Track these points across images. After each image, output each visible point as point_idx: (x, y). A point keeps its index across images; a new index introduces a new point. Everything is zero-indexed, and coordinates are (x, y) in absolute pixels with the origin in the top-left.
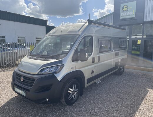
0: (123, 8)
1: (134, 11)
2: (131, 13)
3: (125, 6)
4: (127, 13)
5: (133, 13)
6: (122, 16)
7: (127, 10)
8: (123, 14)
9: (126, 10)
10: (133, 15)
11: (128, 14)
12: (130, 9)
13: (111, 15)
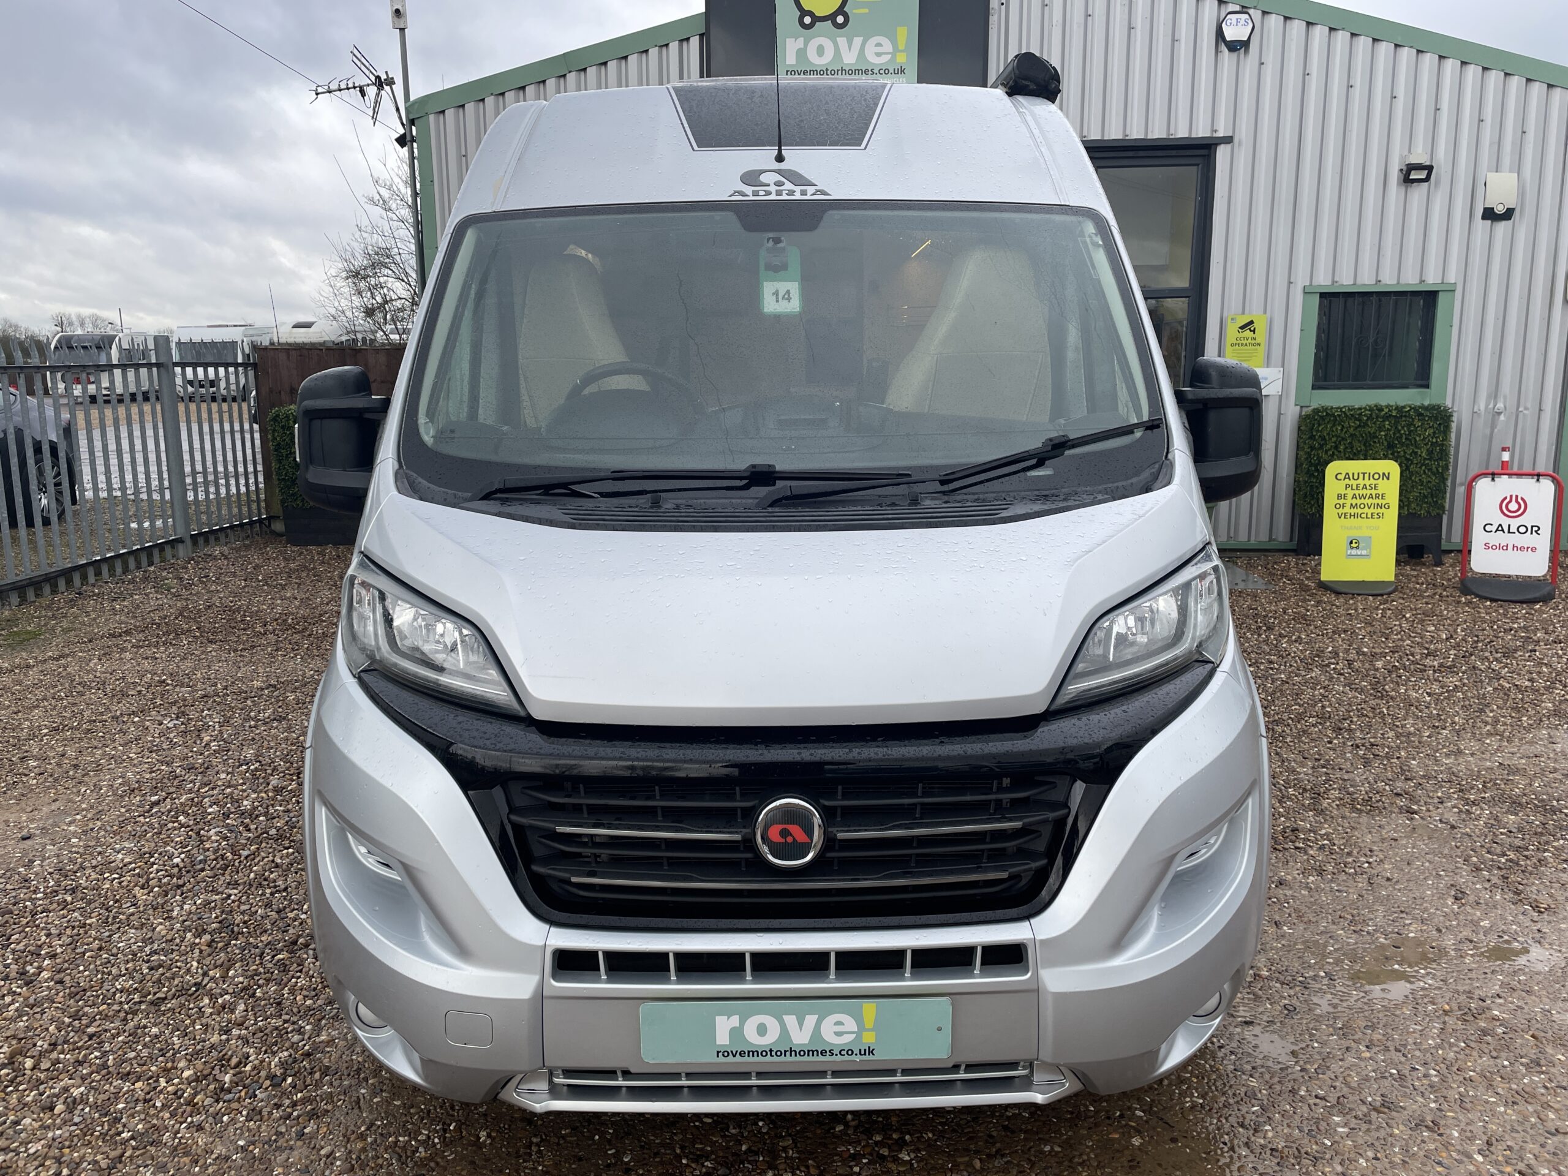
1: (908, 33)
2: (878, 50)
4: (842, 41)
5: (895, 50)
6: (793, 72)
7: (840, 10)
8: (801, 53)
9: (832, 17)
10: (903, 71)
11: (849, 59)
12: (866, 11)
13: (674, 46)
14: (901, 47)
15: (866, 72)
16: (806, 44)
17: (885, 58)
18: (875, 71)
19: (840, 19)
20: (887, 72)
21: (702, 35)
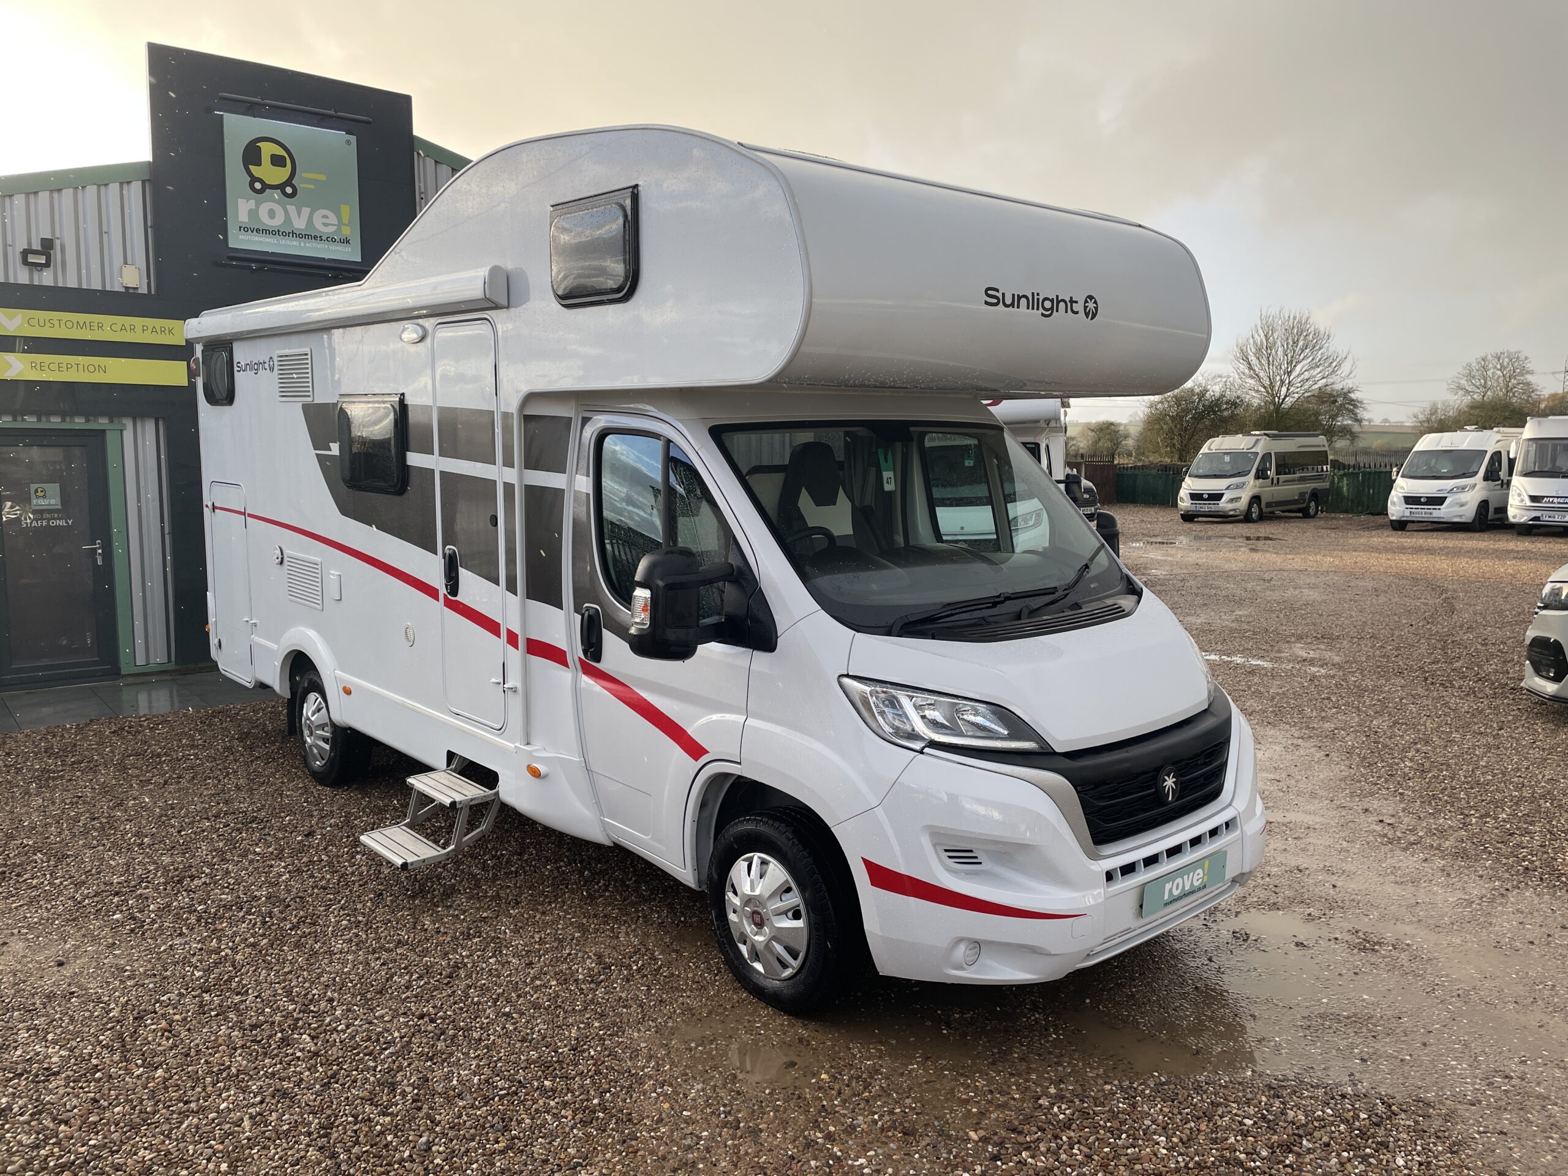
0: (252, 155)
1: (350, 211)
2: (325, 221)
3: (268, 150)
4: (291, 209)
5: (340, 223)
6: (245, 229)
7: (289, 182)
8: (254, 214)
9: (281, 187)
10: (348, 242)
11: (300, 224)
12: (312, 187)
13: (114, 188)
14: (346, 220)
15: (315, 237)
16: (258, 205)
17: (331, 229)
18: (324, 238)
19: (289, 190)
20: (334, 240)
21: (143, 182)
